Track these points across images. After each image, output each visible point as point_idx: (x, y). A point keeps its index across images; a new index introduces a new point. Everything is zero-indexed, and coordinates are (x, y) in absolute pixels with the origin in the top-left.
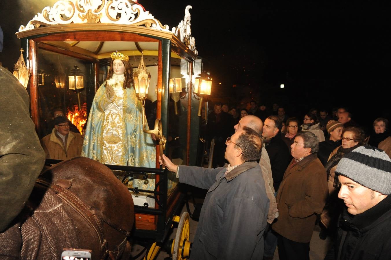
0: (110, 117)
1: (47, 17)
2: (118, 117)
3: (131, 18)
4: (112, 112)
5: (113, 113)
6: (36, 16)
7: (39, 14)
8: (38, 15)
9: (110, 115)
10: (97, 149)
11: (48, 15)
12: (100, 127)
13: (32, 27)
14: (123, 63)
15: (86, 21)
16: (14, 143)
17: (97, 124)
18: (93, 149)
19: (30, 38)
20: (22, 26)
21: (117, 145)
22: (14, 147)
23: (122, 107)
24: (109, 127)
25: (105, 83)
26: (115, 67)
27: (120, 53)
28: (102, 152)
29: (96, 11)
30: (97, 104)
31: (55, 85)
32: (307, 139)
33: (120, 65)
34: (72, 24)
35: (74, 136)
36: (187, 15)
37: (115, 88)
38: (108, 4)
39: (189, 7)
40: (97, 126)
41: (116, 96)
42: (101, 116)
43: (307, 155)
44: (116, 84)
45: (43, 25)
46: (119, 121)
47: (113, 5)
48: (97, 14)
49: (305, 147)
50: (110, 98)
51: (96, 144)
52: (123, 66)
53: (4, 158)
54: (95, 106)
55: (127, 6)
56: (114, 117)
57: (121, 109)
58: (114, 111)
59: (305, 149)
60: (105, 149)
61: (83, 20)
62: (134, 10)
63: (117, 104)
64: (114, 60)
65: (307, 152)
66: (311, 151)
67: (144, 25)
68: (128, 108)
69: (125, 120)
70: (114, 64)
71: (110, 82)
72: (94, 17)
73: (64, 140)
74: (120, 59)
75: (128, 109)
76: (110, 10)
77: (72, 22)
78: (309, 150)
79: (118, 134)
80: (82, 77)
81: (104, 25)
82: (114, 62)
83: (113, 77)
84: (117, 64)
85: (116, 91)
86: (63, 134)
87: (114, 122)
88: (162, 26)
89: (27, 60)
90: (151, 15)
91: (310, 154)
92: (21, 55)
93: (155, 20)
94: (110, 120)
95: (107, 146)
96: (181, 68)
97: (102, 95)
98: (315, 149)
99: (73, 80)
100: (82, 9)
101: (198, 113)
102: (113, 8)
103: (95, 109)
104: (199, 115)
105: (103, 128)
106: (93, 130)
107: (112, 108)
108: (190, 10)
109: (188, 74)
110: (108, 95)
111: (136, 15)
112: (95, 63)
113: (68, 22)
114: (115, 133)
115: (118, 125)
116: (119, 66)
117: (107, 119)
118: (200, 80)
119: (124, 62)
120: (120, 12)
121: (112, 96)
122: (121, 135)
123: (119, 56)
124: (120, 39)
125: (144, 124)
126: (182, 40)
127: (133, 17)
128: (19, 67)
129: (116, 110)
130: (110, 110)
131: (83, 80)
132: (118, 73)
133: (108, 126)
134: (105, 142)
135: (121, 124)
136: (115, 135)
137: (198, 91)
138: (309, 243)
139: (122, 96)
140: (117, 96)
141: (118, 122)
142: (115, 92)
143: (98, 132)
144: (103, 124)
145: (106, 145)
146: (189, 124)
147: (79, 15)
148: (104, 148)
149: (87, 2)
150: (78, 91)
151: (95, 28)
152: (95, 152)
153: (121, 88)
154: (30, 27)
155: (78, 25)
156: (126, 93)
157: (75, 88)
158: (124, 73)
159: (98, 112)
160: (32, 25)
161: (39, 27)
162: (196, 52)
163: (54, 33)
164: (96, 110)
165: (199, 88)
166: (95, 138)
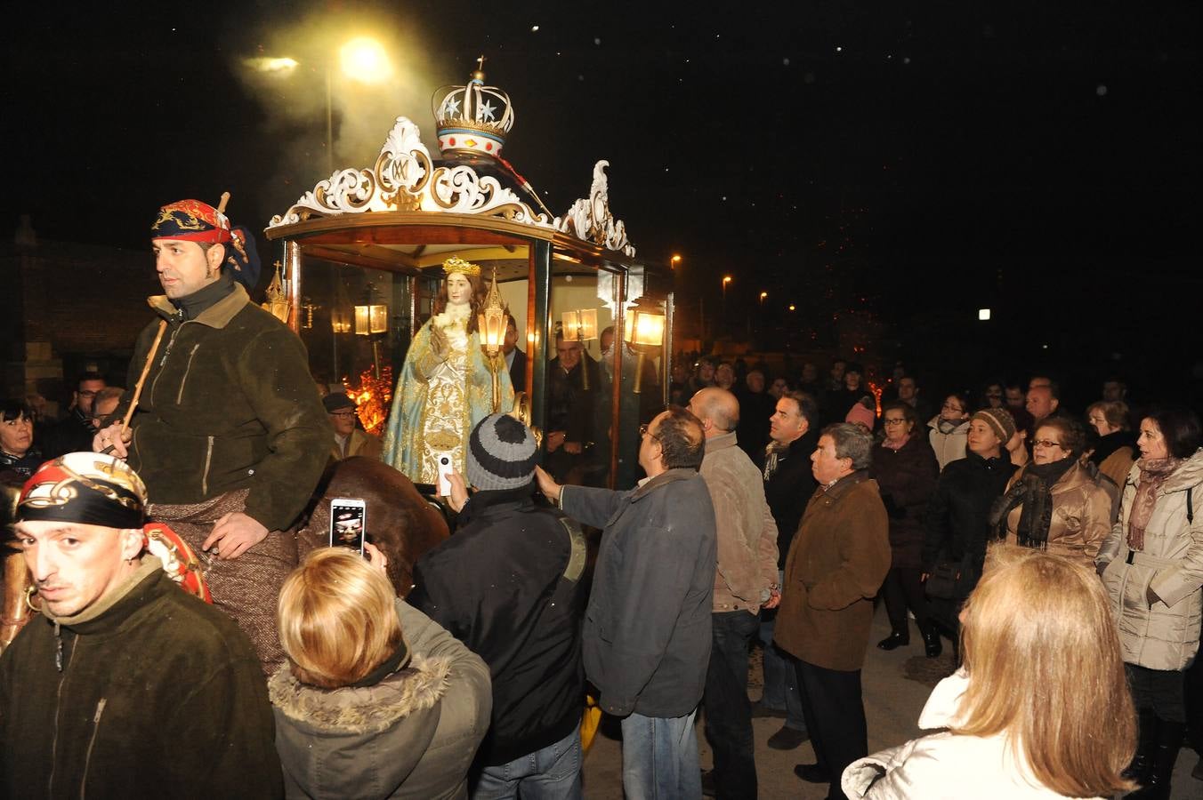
0: (439, 394)
1: (323, 199)
2: (455, 393)
3: (477, 201)
4: (443, 383)
5: (445, 386)
6: (303, 198)
7: (308, 193)
8: (306, 196)
9: (440, 389)
10: (411, 460)
11: (325, 196)
12: (419, 413)
13: (296, 219)
14: (469, 281)
15: (394, 207)
16: (300, 414)
17: (413, 408)
18: (404, 460)
19: (290, 239)
20: (277, 216)
21: (453, 451)
22: (301, 420)
23: (463, 372)
24: (437, 413)
25: (429, 323)
26: (451, 289)
27: (462, 261)
28: (420, 467)
29: (413, 189)
30: (412, 364)
31: (332, 328)
32: (842, 439)
33: (461, 285)
34: (369, 213)
35: (364, 440)
36: (599, 180)
37: (448, 332)
38: (436, 175)
39: (603, 163)
40: (412, 410)
41: (452, 350)
42: (421, 390)
43: (844, 475)
44: (453, 325)
45: (315, 215)
46: (458, 402)
47: (444, 177)
48: (416, 194)
49: (838, 458)
50: (439, 353)
51: (409, 450)
52: (467, 286)
53: (288, 434)
54: (409, 370)
55: (471, 180)
56: (446, 393)
57: (462, 375)
58: (447, 380)
59: (839, 461)
60: (427, 461)
61: (389, 206)
62: (483, 186)
63: (453, 366)
64: (449, 274)
65: (843, 467)
66: (853, 465)
67: (501, 215)
68: (476, 374)
69: (468, 400)
70: (450, 282)
71: (441, 320)
72: (409, 200)
73: (342, 447)
74: (462, 272)
75: (476, 376)
76: (440, 188)
77: (369, 210)
78: (849, 462)
79: (455, 429)
80: (383, 308)
81: (427, 215)
82: (450, 277)
83: (447, 310)
84: (454, 283)
85: (452, 338)
86: (342, 433)
87: (448, 402)
88: (535, 216)
89: (284, 280)
90: (514, 195)
91: (850, 472)
92: (275, 273)
93: (521, 205)
94: (439, 400)
95: (432, 454)
96: (599, 286)
97: (424, 347)
98: (859, 461)
99: (366, 314)
100: (387, 185)
101: (633, 387)
102: (444, 182)
103: (409, 375)
104: (637, 392)
105: (423, 416)
106: (405, 419)
107: (443, 375)
108: (605, 170)
109: (615, 300)
110: (436, 347)
111: (488, 196)
112: (413, 276)
113: (363, 209)
114: (448, 426)
115: (454, 409)
116: (459, 286)
117: (433, 398)
118: (635, 314)
119: (469, 278)
120: (457, 190)
121: (443, 348)
122: (461, 431)
123: (460, 266)
124: (457, 240)
125: (495, 401)
126: (582, 235)
127: (482, 199)
128: (273, 296)
129: (452, 378)
130: (440, 379)
131: (385, 313)
132: (458, 300)
133: (433, 412)
134: (428, 446)
135: (461, 408)
136: (449, 430)
137: (632, 338)
138: (859, 672)
139: (464, 350)
140: (455, 349)
141: (455, 404)
142: (451, 341)
143: (414, 424)
144: (424, 408)
145: (428, 451)
146: (616, 412)
147: (382, 197)
148: (424, 457)
149: (397, 173)
150: (374, 338)
151: (412, 220)
152: (407, 464)
153: (463, 333)
154: (290, 218)
155: (380, 216)
156: (473, 343)
157: (369, 331)
158: (470, 301)
159: (416, 382)
160: (296, 216)
161: (308, 219)
162: (630, 251)
163: (336, 230)
164: (411, 378)
165: (634, 330)
166: (409, 436)
